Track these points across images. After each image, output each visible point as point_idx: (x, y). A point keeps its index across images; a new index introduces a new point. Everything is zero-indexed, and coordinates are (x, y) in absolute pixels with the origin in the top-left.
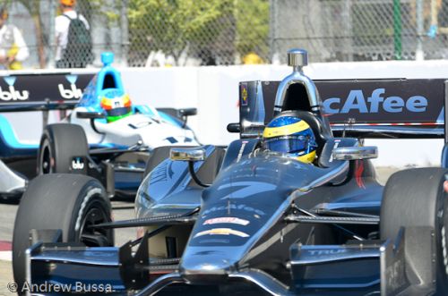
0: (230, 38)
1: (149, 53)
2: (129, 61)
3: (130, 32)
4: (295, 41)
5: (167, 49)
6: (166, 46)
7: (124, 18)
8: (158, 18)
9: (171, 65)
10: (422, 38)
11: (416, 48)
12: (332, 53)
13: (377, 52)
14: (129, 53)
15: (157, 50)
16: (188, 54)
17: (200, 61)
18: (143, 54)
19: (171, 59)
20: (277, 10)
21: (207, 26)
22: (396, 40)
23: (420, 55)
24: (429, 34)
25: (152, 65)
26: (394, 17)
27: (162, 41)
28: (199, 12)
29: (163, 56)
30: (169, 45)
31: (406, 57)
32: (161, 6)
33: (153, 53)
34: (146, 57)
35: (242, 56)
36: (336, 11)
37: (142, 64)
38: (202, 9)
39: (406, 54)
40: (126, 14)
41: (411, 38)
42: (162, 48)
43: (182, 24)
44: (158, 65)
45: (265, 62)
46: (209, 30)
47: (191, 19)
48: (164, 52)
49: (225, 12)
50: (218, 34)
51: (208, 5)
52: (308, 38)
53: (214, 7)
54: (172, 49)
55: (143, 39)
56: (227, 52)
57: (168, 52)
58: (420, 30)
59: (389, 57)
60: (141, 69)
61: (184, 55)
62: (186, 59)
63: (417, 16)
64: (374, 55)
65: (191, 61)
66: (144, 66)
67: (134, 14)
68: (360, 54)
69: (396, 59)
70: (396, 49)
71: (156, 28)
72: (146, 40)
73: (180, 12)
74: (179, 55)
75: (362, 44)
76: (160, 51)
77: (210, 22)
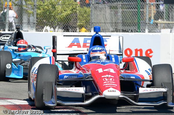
0: (75, 22)
1: (44, 27)
2: (36, 29)
3: (37, 18)
4: (99, 24)
5: (51, 25)
6: (50, 24)
7: (35, 13)
8: (48, 13)
9: (53, 31)
10: (148, 24)
11: (145, 28)
12: (113, 29)
13: (131, 29)
14: (36, 26)
15: (47, 25)
16: (59, 27)
17: (64, 30)
18: (42, 27)
19: (52, 29)
20: (93, 12)
21: (66, 17)
22: (138, 25)
23: (147, 30)
24: (151, 23)
25: (45, 31)
26: (138, 16)
27: (49, 22)
28: (64, 12)
29: (49, 27)
30: (52, 24)
31: (142, 31)
32: (49, 9)
33: (46, 26)
34: (43, 28)
35: (79, 29)
36: (116, 13)
37: (41, 31)
38: (65, 10)
39: (142, 30)
40: (36, 11)
41: (144, 24)
42: (49, 25)
43: (57, 16)
44: (47, 31)
45: (88, 31)
46: (67, 18)
47: (60, 14)
48: (50, 26)
49: (73, 12)
50: (71, 20)
51: (67, 9)
52: (105, 23)
53: (69, 10)
54: (53, 25)
55: (42, 21)
56: (74, 27)
57: (51, 26)
58: (147, 21)
59: (135, 31)
60: (41, 32)
61: (57, 28)
62: (58, 29)
63: (146, 16)
64: (130, 30)
65: (60, 30)
66: (42, 31)
67: (39, 11)
68: (124, 29)
69: (138, 32)
70: (138, 28)
71: (47, 17)
72: (43, 22)
73: (56, 11)
74: (56, 28)
75: (125, 26)
76: (48, 26)
77: (67, 15)
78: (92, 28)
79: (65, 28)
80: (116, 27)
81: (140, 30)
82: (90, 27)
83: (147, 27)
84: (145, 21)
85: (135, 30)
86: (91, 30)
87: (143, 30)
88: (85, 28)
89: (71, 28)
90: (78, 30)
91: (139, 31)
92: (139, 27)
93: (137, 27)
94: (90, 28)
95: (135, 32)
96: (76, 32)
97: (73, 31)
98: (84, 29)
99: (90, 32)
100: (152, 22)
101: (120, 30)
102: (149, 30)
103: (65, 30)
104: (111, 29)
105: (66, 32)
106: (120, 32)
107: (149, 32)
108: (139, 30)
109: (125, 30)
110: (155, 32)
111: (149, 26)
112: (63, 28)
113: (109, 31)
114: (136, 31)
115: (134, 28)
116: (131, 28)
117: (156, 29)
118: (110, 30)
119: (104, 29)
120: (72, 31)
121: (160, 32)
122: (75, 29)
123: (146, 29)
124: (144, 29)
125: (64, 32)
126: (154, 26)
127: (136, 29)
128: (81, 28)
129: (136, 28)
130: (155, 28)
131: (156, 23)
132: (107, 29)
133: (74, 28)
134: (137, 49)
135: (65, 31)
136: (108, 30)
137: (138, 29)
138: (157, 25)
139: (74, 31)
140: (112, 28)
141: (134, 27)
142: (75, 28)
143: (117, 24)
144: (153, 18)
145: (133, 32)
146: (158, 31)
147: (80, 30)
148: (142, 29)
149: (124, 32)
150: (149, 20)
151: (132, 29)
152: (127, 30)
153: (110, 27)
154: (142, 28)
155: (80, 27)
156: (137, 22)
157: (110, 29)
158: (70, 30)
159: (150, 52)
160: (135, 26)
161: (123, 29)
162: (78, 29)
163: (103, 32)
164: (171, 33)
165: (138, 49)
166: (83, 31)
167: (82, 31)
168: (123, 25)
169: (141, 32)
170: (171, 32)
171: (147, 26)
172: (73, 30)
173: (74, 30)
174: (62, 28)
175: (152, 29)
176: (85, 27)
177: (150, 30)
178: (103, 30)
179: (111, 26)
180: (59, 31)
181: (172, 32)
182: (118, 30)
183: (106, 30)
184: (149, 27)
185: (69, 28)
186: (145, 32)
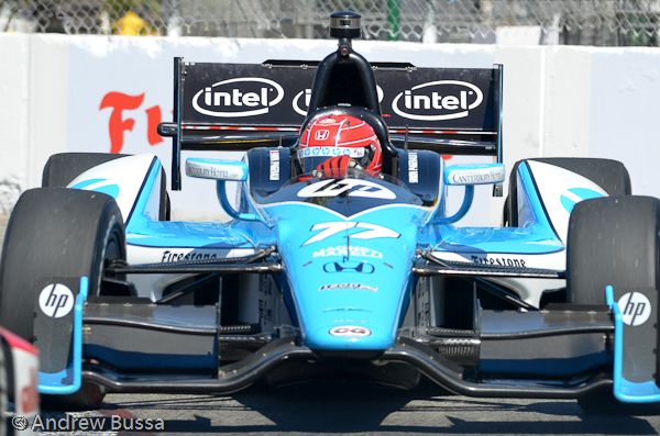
78: (170, 15)
79: (41, 15)
80: (284, 16)
81: (400, 31)
82: (162, 9)
83: (431, 16)
85: (375, 28)
86: (166, 24)
87: (413, 32)
88: (141, 15)
89: (70, 15)
90: (106, 26)
91: (393, 35)
92: (396, 13)
93: (384, 16)
94: (162, 15)
95: (373, 38)
96: (94, 31)
97: (83, 31)
98: (131, 20)
99: (164, 33)
101: (303, 27)
102: (438, 28)
103: (42, 22)
104: (264, 23)
105: (48, 31)
106: (304, 37)
107: (441, 39)
108: (396, 30)
110: (469, 41)
111: (440, 11)
112: (35, 14)
113: (252, 30)
114: (381, 33)
115: (370, 20)
117: (476, 25)
118: (260, 27)
119: (227, 20)
120: (77, 29)
121: (492, 40)
122: (93, 21)
123: (426, 25)
124: (416, 24)
125: (40, 35)
126: (462, 12)
127: (379, 24)
128: (122, 15)
129: (379, 19)
130: (469, 21)
133: (87, 15)
135: (43, 28)
136: (248, 27)
137: (387, 27)
138: (477, 6)
139: (88, 29)
140: (268, 17)
141: (371, 16)
142: (92, 13)
146: (484, 36)
147: (115, 25)
148: (408, 24)
149: (324, 38)
151: (362, 24)
153: (259, 12)
154: (410, 20)
155: (117, 8)
157: (259, 21)
158: (68, 22)
160: (374, 11)
161: (319, 23)
162: (105, 18)
163: (226, 34)
164: (543, 47)
166: (128, 29)
167: (122, 26)
168: (319, 5)
169: (404, 40)
170: (541, 42)
171: (432, 11)
172: (82, 23)
173: (89, 24)
174: (30, 13)
175: (452, 24)
176: (141, 8)
177: (444, 31)
178: (224, 24)
179: (264, 9)
180: (15, 29)
181: (546, 40)
182: (298, 30)
183: (238, 27)
184: (438, 16)
185: (61, 15)
186: (421, 40)
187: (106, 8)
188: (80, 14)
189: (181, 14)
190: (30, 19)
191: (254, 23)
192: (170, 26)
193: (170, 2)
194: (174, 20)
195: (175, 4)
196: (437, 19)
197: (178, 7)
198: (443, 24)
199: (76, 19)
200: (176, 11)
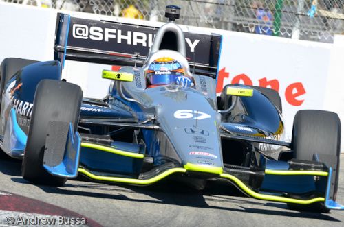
78: (152, 9)
79: (81, 2)
80: (216, 16)
81: (279, 31)
82: (149, 5)
83: (297, 24)
84: (295, 9)
85: (265, 28)
86: (150, 14)
87: (286, 32)
88: (137, 8)
89: (97, 3)
90: (117, 11)
91: (275, 33)
92: (278, 20)
95: (264, 33)
96: (109, 14)
97: (103, 13)
99: (148, 19)
100: (311, 13)
101: (226, 23)
102: (301, 31)
103: (82, 6)
104: (204, 19)
105: (83, 11)
106: (226, 29)
107: (302, 38)
108: (277, 30)
109: (241, 26)
110: (318, 40)
111: (304, 22)
112: (78, 1)
113: (197, 22)
116: (257, 23)
117: (322, 32)
118: (201, 21)
119: (184, 15)
120: (100, 11)
121: (331, 41)
122: (109, 8)
123: (295, 29)
124: (288, 28)
125: (79, 13)
126: (315, 23)
127: (268, 26)
128: (126, 7)
129: (269, 24)
130: (319, 29)
131: (322, 17)
132: (191, 18)
133: (106, 4)
134: (265, 79)
135: (82, 9)
136: (195, 20)
138: (325, 21)
139: (106, 12)
140: (207, 16)
142: (109, 4)
143: (221, 6)
144: (317, 3)
145: (259, 33)
146: (326, 38)
148: (284, 28)
149: (238, 31)
150: (305, 6)
151: (259, 25)
152: (244, 26)
153: (202, 12)
154: (286, 25)
155: (124, 3)
156: (274, 7)
158: (95, 9)
159: (298, 90)
161: (234, 22)
162: (116, 7)
163: (182, 23)
165: (268, 80)
168: (235, 12)
169: (282, 36)
171: (298, 21)
172: (103, 9)
173: (107, 8)
175: (309, 30)
176: (137, 4)
177: (304, 33)
178: (182, 17)
180: (66, 8)
182: (223, 24)
183: (189, 20)
185: (92, 3)
186: (291, 37)
187: (118, 2)
188: (103, 4)
189: (159, 9)
190: (75, 3)
191: (199, 18)
192: (152, 15)
193: (153, 1)
194: (154, 12)
195: (156, 3)
196: (301, 26)
197: (158, 4)
198: (304, 30)
199: (100, 6)
200: (156, 7)
